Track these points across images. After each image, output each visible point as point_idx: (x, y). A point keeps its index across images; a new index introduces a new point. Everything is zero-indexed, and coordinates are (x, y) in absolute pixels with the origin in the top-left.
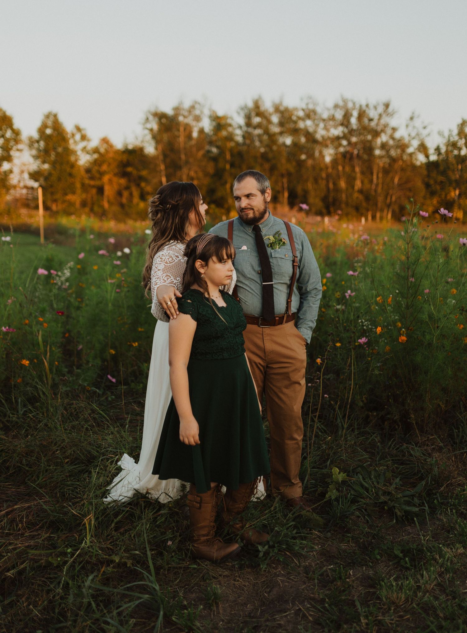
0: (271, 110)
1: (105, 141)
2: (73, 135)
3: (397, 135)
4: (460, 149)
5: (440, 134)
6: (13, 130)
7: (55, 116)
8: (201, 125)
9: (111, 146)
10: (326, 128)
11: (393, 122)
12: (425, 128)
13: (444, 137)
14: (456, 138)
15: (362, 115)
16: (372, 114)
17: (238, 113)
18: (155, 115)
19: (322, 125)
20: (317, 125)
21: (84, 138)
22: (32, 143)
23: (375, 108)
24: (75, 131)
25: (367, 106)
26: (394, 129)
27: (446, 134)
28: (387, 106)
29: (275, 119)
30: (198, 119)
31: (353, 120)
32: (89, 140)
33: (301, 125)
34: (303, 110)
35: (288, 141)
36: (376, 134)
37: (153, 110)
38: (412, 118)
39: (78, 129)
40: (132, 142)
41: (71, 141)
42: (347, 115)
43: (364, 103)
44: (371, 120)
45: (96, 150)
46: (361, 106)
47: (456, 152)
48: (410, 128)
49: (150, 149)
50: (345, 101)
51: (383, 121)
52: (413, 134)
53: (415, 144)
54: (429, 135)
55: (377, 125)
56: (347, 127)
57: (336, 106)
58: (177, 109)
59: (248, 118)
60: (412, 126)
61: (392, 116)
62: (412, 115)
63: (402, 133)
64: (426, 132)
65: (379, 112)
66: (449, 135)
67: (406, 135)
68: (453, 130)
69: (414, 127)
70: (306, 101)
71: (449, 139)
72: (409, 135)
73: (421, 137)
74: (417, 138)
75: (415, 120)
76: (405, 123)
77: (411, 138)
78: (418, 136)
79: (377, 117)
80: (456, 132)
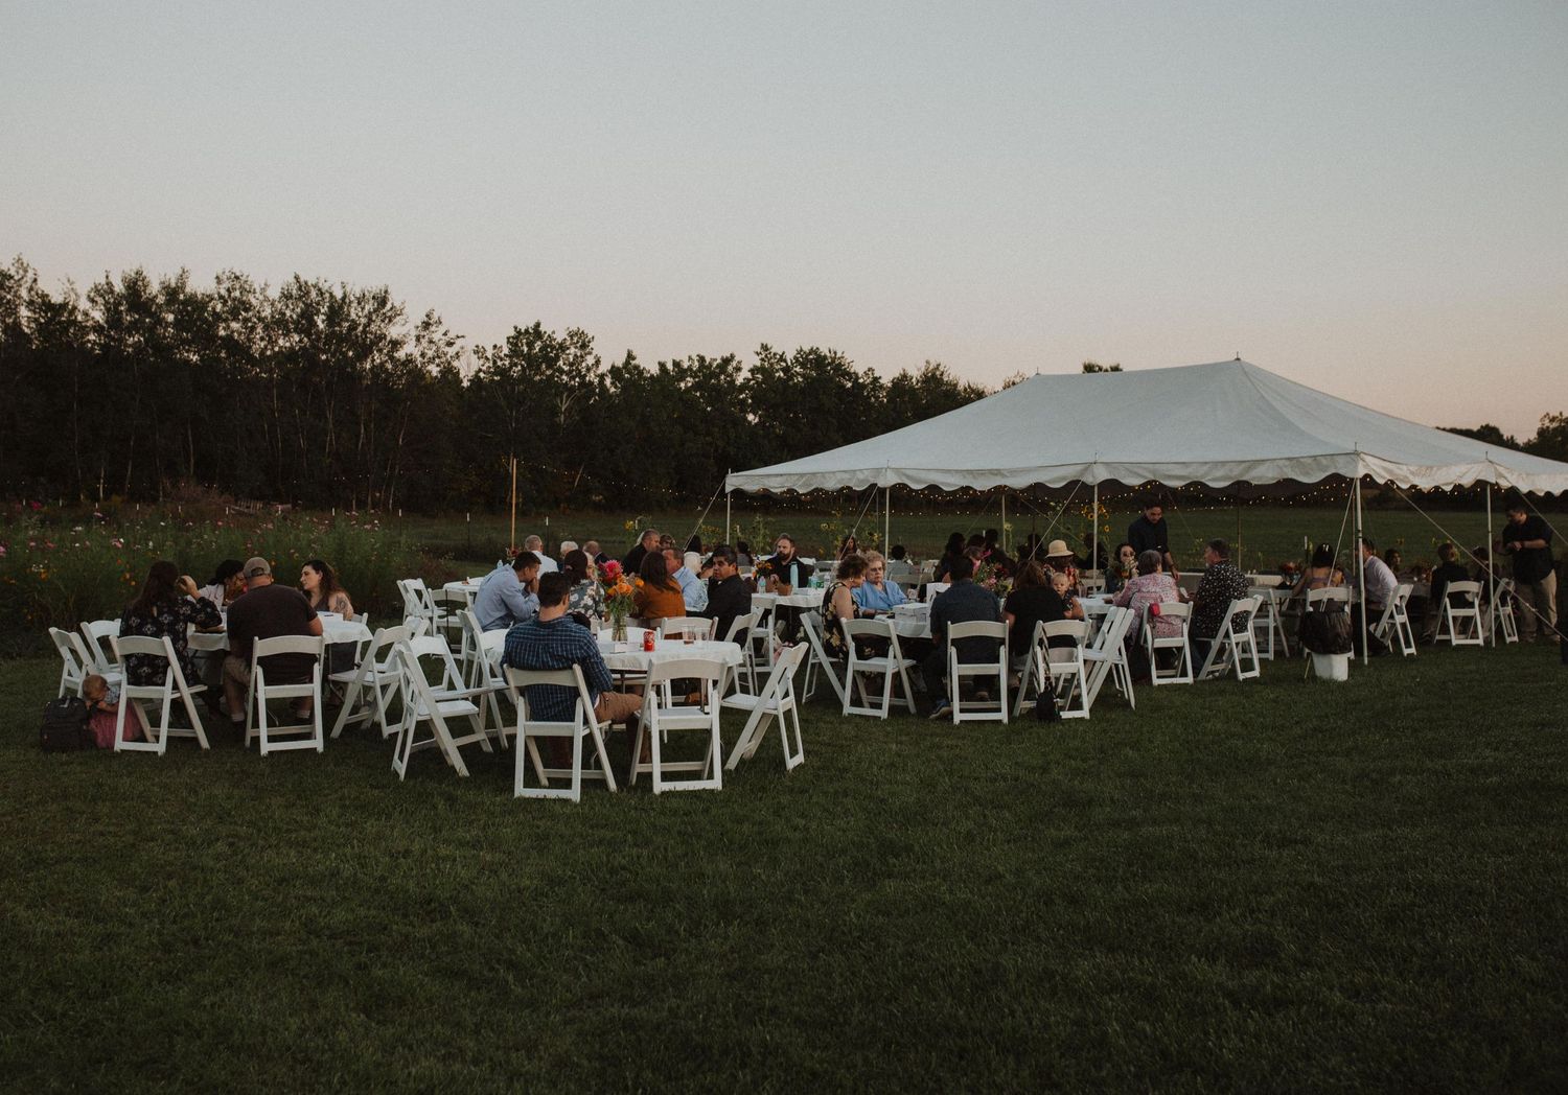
0: (161, 299)
3: (401, 354)
5: (479, 352)
10: (268, 337)
11: (394, 331)
12: (450, 344)
13: (487, 359)
14: (507, 361)
15: (335, 313)
16: (355, 313)
17: (92, 301)
20: (252, 330)
23: (360, 301)
25: (344, 297)
26: (396, 344)
27: (489, 354)
28: (381, 300)
31: (320, 322)
33: (221, 329)
34: (223, 300)
36: (365, 351)
38: (427, 325)
42: (308, 314)
43: (339, 295)
44: (354, 326)
46: (333, 297)
48: (424, 342)
50: (303, 289)
51: (373, 327)
52: (430, 353)
53: (434, 370)
54: (458, 354)
55: (364, 331)
56: (308, 335)
57: (286, 296)
59: (113, 312)
60: (427, 339)
61: (390, 321)
62: (426, 319)
63: (410, 349)
64: (451, 351)
65: (366, 311)
66: (493, 355)
67: (416, 353)
68: (501, 347)
69: (431, 342)
70: (227, 284)
71: (495, 362)
72: (423, 355)
73: (443, 360)
74: (437, 361)
75: (433, 328)
76: (414, 333)
77: (426, 360)
78: (439, 357)
79: (363, 321)
80: (506, 350)
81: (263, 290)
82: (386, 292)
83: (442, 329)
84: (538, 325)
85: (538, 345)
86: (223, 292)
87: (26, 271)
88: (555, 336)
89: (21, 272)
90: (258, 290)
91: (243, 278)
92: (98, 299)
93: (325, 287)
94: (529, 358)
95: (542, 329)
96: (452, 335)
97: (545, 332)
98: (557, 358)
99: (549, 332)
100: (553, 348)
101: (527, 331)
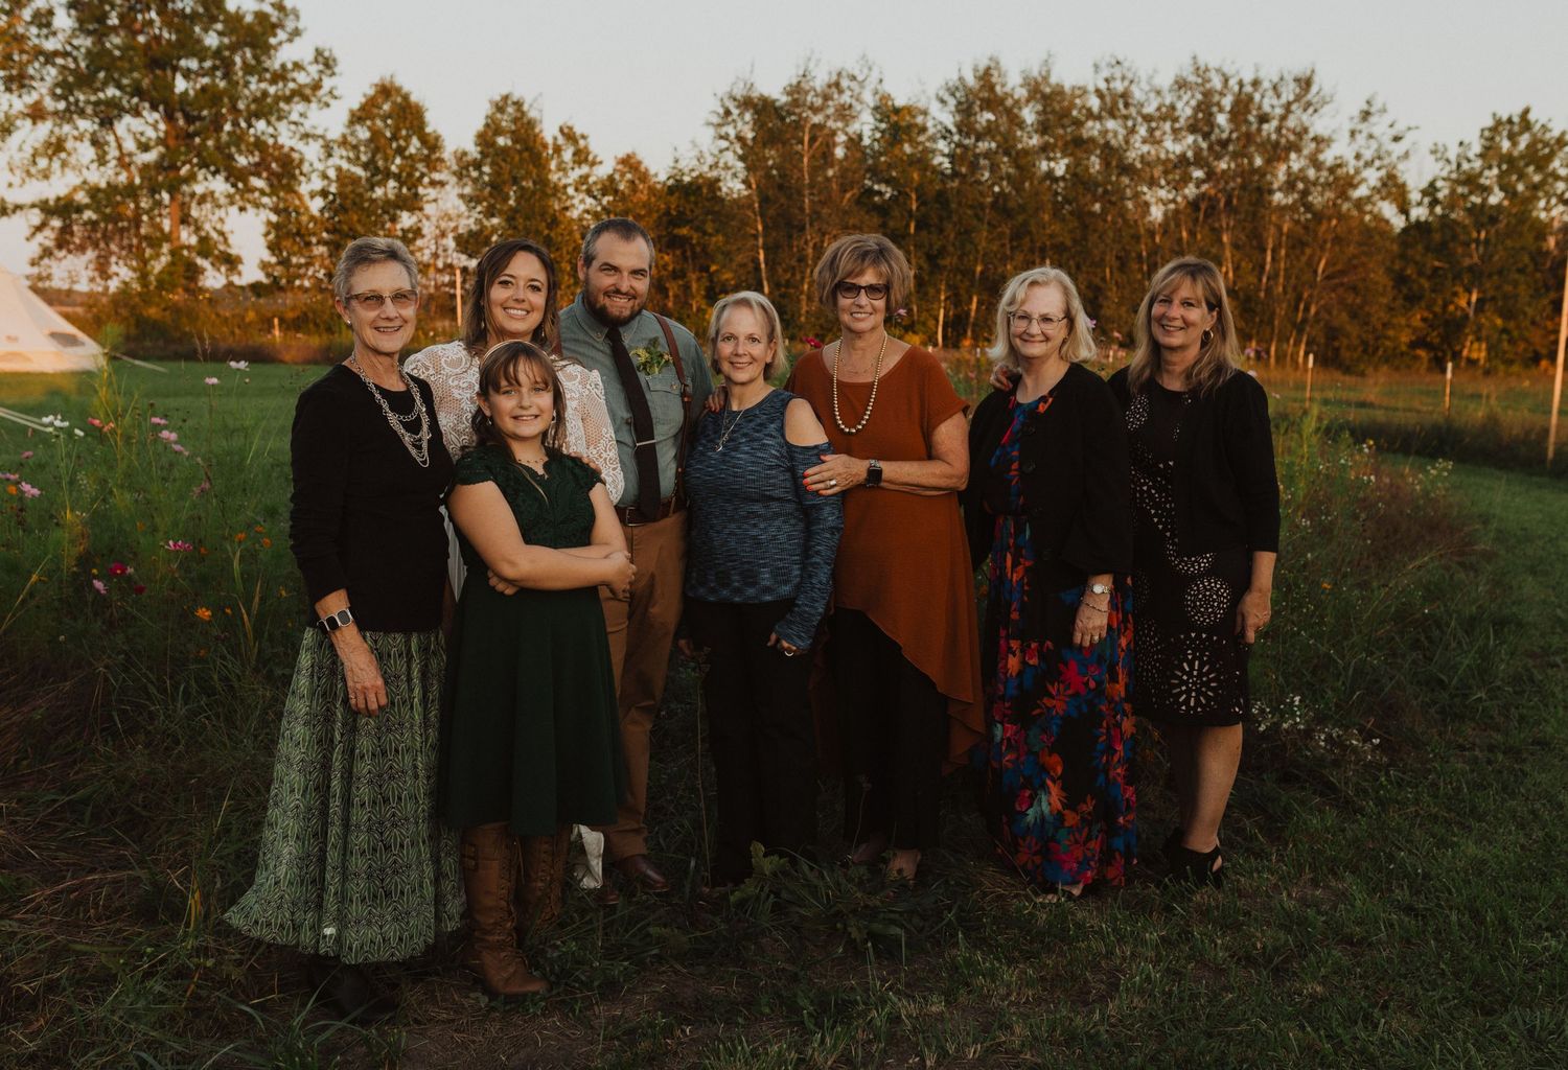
0: (1021, 93)
1: (629, 163)
2: (558, 150)
3: (1328, 157)
4: (1486, 190)
5: (1437, 151)
6: (424, 140)
7: (518, 104)
8: (854, 128)
9: (644, 177)
10: (1152, 139)
11: (1319, 125)
12: (1397, 139)
13: (1448, 161)
14: (1478, 164)
15: (1242, 106)
16: (1269, 103)
17: (943, 102)
18: (746, 103)
19: (1142, 131)
20: (1132, 131)
21: (581, 156)
22: (464, 167)
23: (1277, 88)
24: (561, 141)
25: (1256, 83)
26: (1322, 143)
27: (1452, 155)
28: (1305, 83)
29: (1029, 115)
30: (845, 113)
31: (1221, 118)
32: (593, 164)
33: (1092, 129)
34: (1099, 93)
35: (1060, 168)
36: (1277, 151)
37: (739, 92)
38: (1366, 115)
39: (569, 135)
40: (691, 166)
41: (553, 165)
43: (1248, 78)
44: (1264, 119)
45: (609, 186)
46: (1241, 84)
47: (1476, 199)
48: (1361, 139)
49: (734, 186)
50: (1203, 74)
51: (1291, 122)
52: (1368, 155)
53: (1373, 177)
54: (1406, 155)
55: (1280, 129)
56: (1206, 136)
57: (1181, 85)
58: (796, 90)
59: (965, 110)
60: (1364, 134)
61: (1316, 111)
62: (1365, 107)
63: (1339, 150)
64: (1398, 149)
65: (1284, 100)
66: (1458, 156)
67: (1349, 156)
68: (1469, 144)
69: (1371, 136)
70: (1106, 73)
71: (1459, 165)
72: (1358, 157)
73: (1386, 162)
74: (1377, 163)
75: (1373, 119)
76: (1347, 126)
77: (1361, 163)
78: (1379, 158)
79: (1279, 111)
80: (1477, 148)
81: (1151, 78)
82: (1313, 71)
83: (1387, 119)
84: (1527, 111)
85: (1524, 141)
86: (1103, 86)
87: (870, 69)
88: (1550, 126)
89: (866, 71)
90: (1144, 78)
91: (1126, 64)
92: (947, 97)
93: (1229, 69)
94: (1509, 159)
95: (1532, 117)
96: (1399, 128)
97: (1537, 121)
98: (1550, 157)
99: (1543, 120)
100: (1546, 144)
101: (1510, 121)
